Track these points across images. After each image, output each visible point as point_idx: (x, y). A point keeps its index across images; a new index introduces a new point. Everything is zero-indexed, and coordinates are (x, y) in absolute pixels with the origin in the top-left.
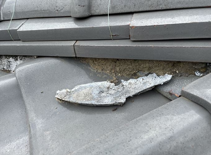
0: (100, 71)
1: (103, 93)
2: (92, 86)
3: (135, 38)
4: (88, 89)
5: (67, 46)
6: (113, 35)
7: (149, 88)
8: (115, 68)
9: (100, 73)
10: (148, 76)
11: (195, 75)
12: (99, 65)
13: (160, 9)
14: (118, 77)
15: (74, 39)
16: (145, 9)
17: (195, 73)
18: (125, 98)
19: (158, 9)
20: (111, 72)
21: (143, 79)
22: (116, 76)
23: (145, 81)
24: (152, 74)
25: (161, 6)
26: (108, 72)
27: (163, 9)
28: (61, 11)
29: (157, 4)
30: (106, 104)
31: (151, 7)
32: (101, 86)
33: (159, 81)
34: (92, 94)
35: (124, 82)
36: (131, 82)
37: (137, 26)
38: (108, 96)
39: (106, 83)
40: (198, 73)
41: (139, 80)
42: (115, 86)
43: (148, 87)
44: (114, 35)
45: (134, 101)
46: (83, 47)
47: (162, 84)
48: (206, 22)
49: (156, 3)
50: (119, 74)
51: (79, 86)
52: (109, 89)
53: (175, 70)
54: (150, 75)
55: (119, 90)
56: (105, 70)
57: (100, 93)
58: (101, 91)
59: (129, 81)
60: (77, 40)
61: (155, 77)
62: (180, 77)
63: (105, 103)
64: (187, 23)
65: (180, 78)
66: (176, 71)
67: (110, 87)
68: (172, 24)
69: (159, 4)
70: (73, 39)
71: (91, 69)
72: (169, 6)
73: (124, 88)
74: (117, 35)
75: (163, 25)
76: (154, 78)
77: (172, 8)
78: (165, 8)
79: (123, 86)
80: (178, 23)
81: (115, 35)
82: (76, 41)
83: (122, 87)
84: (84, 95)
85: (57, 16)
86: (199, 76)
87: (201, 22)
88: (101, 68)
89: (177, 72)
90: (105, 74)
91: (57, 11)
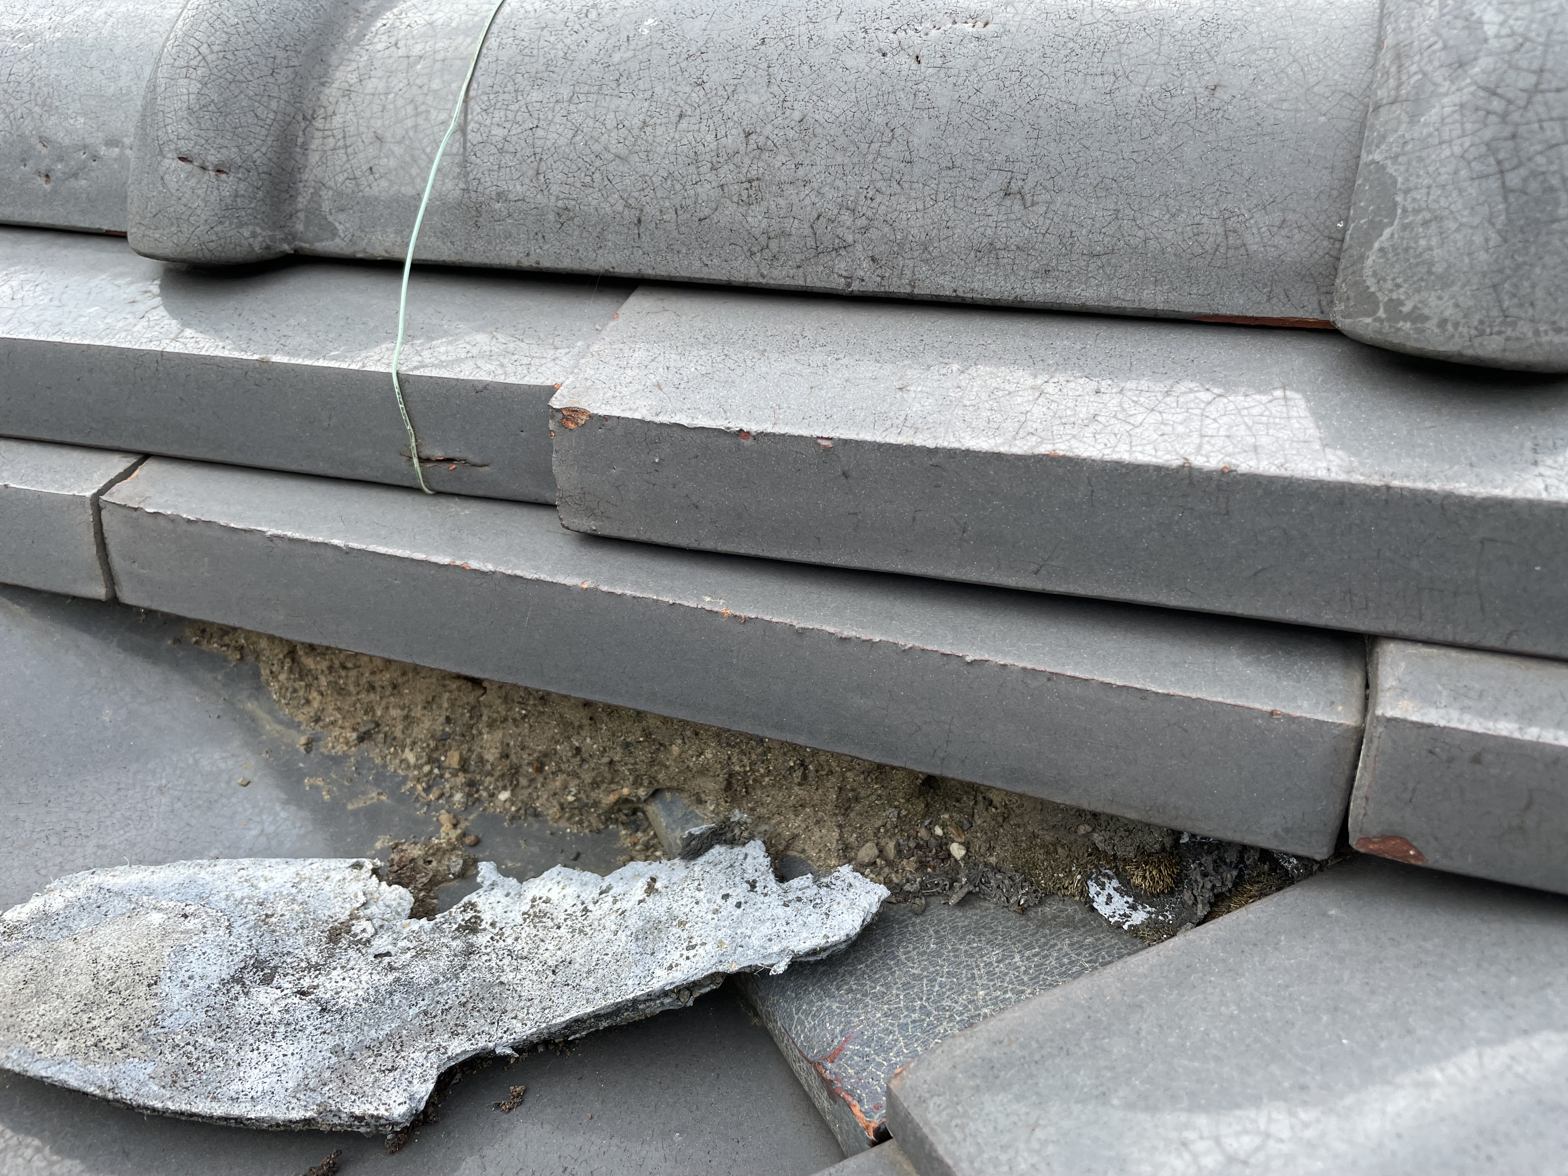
0: (341, 748)
1: (267, 980)
2: (204, 899)
3: (591, 513)
4: (156, 918)
5: (39, 496)
6: (427, 452)
7: (665, 993)
8: (468, 735)
9: (338, 760)
10: (698, 866)
11: (1089, 904)
12: (341, 691)
13: (837, 283)
14: (483, 815)
15: (116, 444)
16: (717, 273)
17: (1093, 889)
18: (433, 1074)
19: (815, 278)
20: (430, 761)
21: (651, 889)
22: (472, 801)
23: (658, 906)
24: (733, 842)
25: (841, 266)
26: (410, 756)
27: (856, 287)
28: (73, 183)
29: (811, 242)
30: (236, 1111)
31: (767, 254)
32: (280, 907)
33: (766, 929)
34: (164, 987)
35: (493, 885)
36: (554, 896)
37: (602, 412)
38: (294, 1029)
39: (336, 876)
40: (1110, 898)
41: (616, 890)
42: (414, 914)
43: (662, 979)
44: (439, 454)
45: (530, 1100)
46: (170, 526)
47: (780, 968)
48: (1158, 468)
49: (808, 231)
50: (504, 796)
51: (87, 881)
52: (344, 943)
53: (939, 831)
54: (717, 849)
55: (421, 972)
56: (390, 739)
57: (237, 980)
58: (259, 965)
59: (536, 888)
60: (145, 456)
61: (753, 885)
62: (961, 903)
63: (234, 1100)
64: (999, 456)
65: (964, 918)
66: (943, 844)
67: (356, 929)
68: (880, 445)
69: (827, 241)
70: (107, 443)
71: (261, 714)
72: (908, 272)
73: (470, 951)
74: (466, 461)
75: (813, 441)
76: (740, 892)
77: (924, 289)
78: (871, 286)
79: (472, 927)
80: (931, 444)
81: (450, 460)
82: (132, 460)
83: (458, 945)
84: (85, 984)
85: (38, 216)
86: (1119, 926)
87: (1118, 465)
88: (361, 717)
89: (957, 851)
90: (380, 778)
91: (41, 181)
